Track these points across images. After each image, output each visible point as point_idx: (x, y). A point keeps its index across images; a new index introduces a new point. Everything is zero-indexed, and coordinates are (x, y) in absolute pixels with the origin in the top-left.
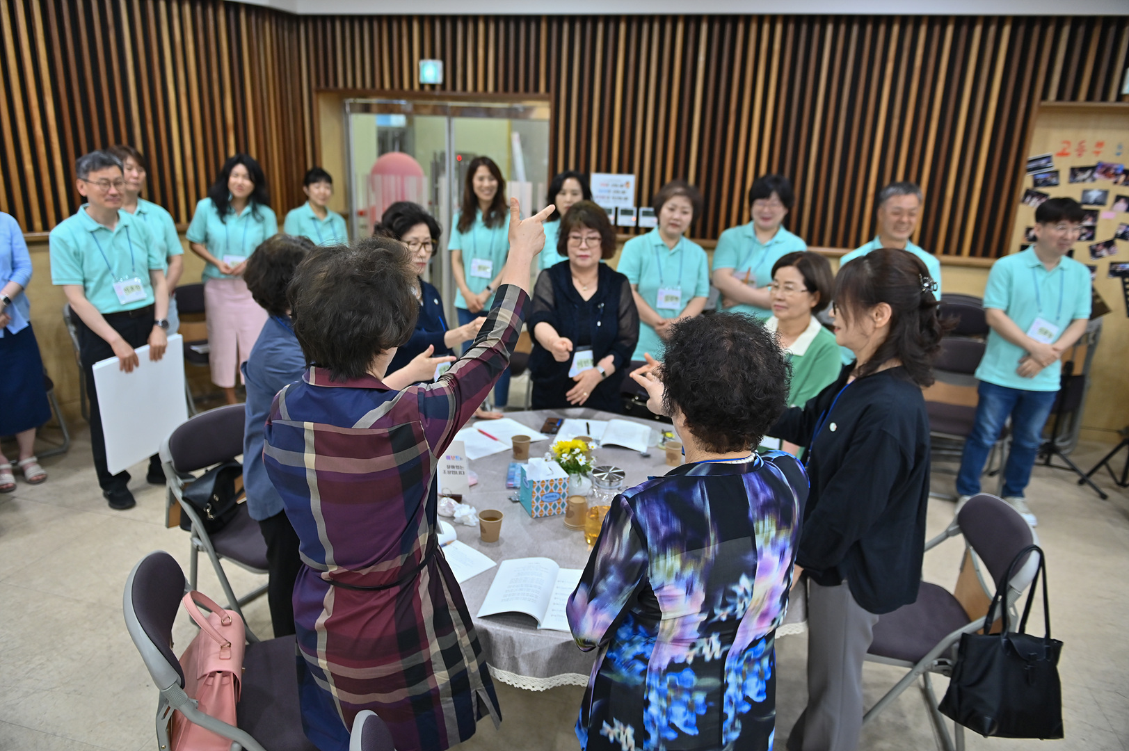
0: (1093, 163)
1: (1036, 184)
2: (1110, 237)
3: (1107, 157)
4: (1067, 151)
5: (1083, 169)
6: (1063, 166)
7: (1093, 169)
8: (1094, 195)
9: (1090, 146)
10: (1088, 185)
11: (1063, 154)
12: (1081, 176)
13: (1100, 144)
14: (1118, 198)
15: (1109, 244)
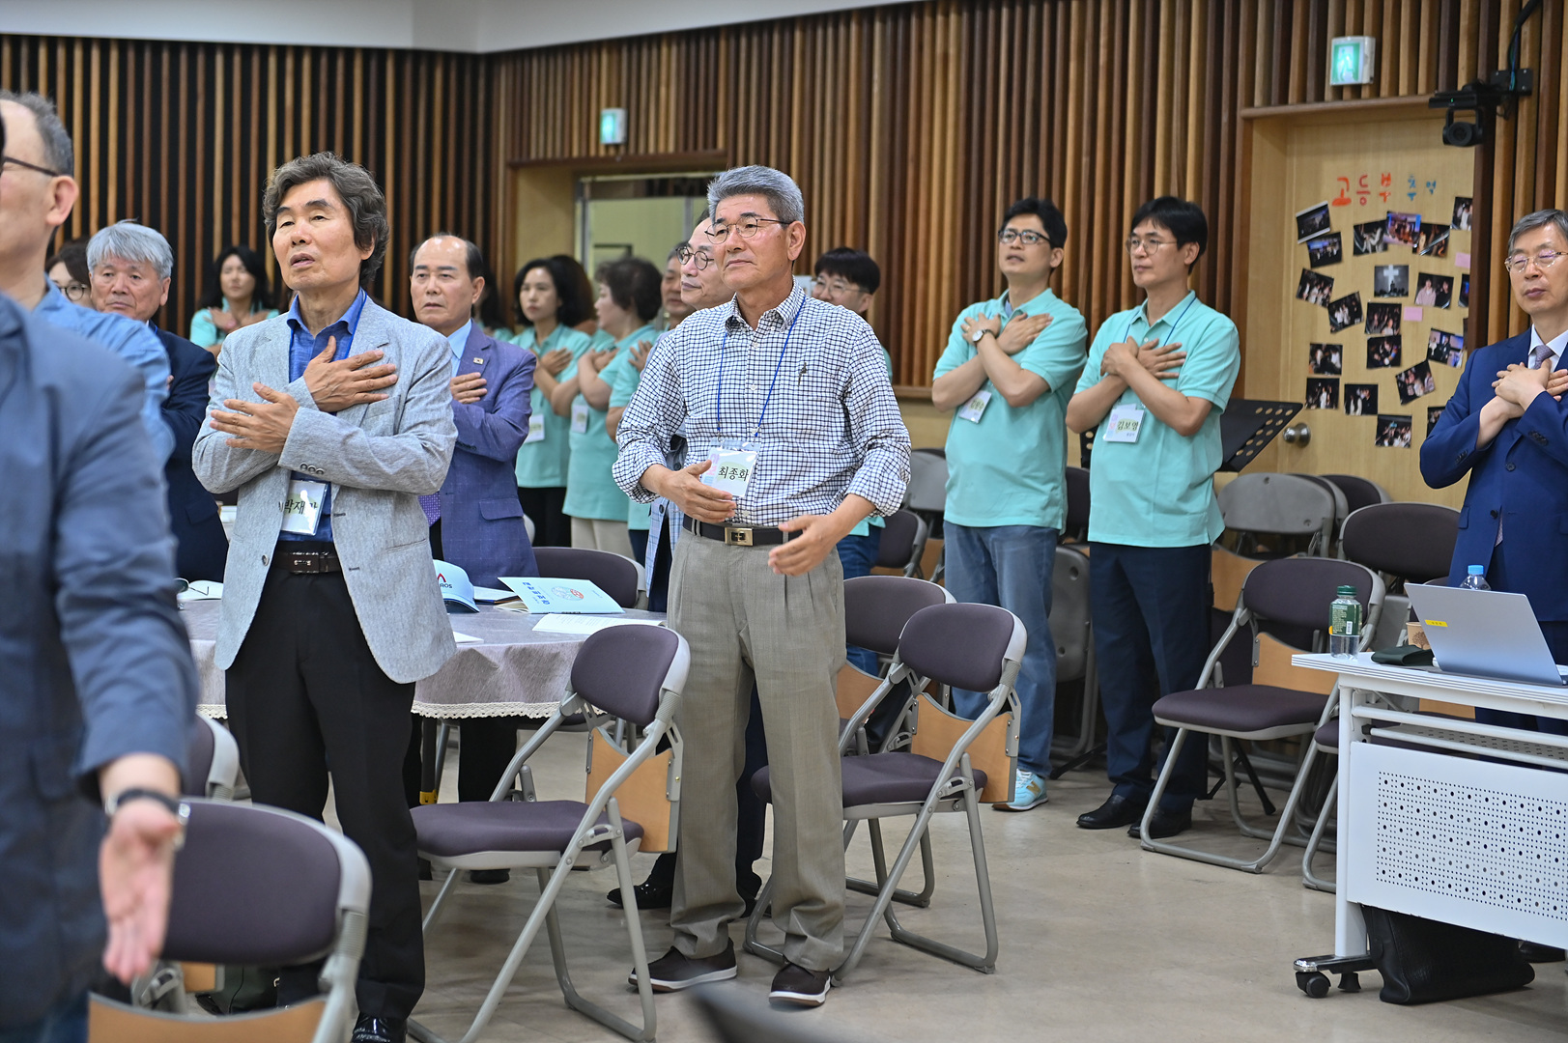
0: (1382, 217)
1: (1315, 263)
2: (1422, 358)
3: (1400, 205)
4: (1346, 195)
5: (1370, 227)
6: (1343, 222)
7: (1382, 225)
8: (1391, 275)
9: (1374, 185)
10: (1380, 258)
11: (1342, 202)
12: (1371, 241)
13: (1386, 179)
14: (1423, 278)
15: (1421, 371)
